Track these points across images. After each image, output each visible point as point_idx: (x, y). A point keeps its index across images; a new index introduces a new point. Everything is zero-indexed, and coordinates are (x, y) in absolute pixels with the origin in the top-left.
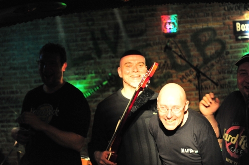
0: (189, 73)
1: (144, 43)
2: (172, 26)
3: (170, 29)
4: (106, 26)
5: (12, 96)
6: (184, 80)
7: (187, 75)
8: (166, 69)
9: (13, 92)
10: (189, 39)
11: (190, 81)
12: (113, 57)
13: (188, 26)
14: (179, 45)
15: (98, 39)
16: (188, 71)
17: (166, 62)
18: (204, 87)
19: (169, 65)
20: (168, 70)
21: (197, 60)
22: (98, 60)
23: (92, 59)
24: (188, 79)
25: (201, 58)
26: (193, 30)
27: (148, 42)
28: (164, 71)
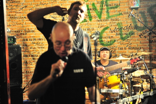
0: (145, 32)
1: (118, 13)
2: (136, 2)
3: (135, 4)
4: (96, 2)
5: (39, 41)
6: (142, 36)
7: (144, 33)
8: (131, 29)
9: (40, 39)
10: (146, 11)
11: (145, 37)
12: (99, 21)
13: (146, 3)
14: (140, 15)
15: (91, 9)
16: (144, 31)
17: (131, 25)
18: (154, 41)
19: (133, 27)
20: (132, 30)
21: (150, 24)
22: (89, 22)
23: (86, 21)
24: (144, 36)
25: (153, 23)
26: (149, 6)
27: (121, 12)
28: (129, 30)
